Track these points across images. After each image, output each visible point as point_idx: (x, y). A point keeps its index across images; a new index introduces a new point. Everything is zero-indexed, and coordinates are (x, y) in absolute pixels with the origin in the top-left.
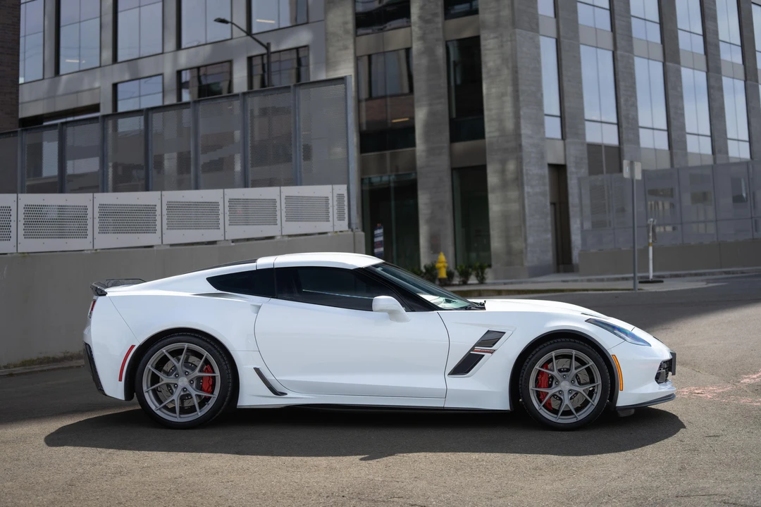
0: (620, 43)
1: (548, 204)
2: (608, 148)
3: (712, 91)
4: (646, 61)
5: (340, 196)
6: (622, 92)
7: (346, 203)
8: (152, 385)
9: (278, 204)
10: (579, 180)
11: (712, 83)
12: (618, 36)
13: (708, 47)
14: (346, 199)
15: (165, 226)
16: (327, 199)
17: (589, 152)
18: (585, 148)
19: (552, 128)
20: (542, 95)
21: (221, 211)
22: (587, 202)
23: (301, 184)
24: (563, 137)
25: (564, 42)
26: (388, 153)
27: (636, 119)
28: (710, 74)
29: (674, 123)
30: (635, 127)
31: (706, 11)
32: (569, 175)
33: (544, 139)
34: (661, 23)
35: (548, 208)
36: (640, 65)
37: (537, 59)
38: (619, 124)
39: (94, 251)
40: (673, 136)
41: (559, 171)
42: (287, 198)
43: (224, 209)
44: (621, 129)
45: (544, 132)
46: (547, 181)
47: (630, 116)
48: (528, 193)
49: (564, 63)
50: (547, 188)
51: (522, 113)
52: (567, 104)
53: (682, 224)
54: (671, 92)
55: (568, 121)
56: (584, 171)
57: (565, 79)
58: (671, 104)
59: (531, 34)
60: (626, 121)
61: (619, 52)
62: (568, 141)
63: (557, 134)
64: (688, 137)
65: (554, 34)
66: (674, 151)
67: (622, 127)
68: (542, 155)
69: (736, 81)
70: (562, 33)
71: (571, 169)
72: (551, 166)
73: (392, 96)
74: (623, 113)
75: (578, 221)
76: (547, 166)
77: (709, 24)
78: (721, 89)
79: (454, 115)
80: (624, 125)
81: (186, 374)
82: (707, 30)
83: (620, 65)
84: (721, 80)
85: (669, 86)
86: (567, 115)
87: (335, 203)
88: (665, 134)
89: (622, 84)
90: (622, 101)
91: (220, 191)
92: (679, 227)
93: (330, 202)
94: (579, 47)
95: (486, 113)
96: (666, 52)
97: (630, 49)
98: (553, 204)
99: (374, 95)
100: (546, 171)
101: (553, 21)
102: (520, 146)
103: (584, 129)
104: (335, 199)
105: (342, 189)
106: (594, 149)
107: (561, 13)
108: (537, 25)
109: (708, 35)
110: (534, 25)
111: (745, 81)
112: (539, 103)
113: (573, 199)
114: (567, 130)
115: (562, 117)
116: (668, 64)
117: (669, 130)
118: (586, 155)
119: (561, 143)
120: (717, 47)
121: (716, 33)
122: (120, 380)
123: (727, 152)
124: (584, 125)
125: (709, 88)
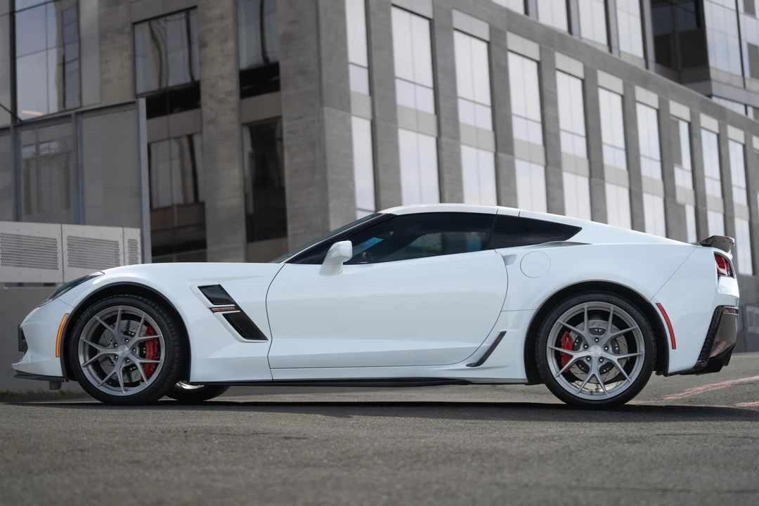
0: (446, 128)
3: (551, 188)
4: (475, 150)
5: (132, 242)
7: (139, 251)
9: (58, 245)
11: (552, 178)
12: (443, 120)
13: (548, 136)
14: (139, 246)
16: (116, 243)
20: (355, 184)
23: (84, 224)
25: (381, 125)
26: (175, 256)
28: (549, 168)
31: (546, 94)
34: (493, 107)
36: (468, 155)
37: (348, 145)
42: (70, 238)
49: (380, 149)
52: (383, 197)
54: (503, 188)
57: (381, 168)
59: (341, 113)
61: (443, 139)
65: (369, 114)
69: (579, 177)
70: (377, 114)
73: (178, 205)
77: (548, 110)
78: (561, 186)
79: (252, 210)
82: (546, 117)
83: (444, 154)
84: (561, 175)
85: (502, 180)
87: (127, 250)
89: (446, 176)
93: (121, 247)
94: (397, 131)
96: (499, 140)
97: (456, 136)
101: (368, 99)
104: (127, 244)
105: (134, 233)
107: (377, 90)
108: (349, 102)
109: (547, 122)
110: (344, 103)
111: (590, 177)
112: (351, 195)
116: (500, 155)
120: (557, 137)
121: (556, 120)
125: (548, 184)
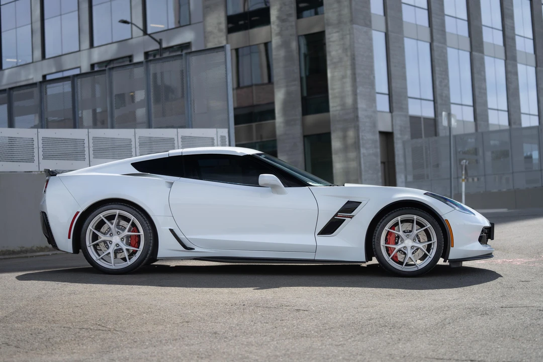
0: (436, 36)
1: (379, 162)
2: (426, 119)
3: (509, 75)
4: (457, 51)
5: (223, 137)
6: (437, 75)
8: (93, 242)
9: (176, 142)
10: (404, 143)
11: (510, 68)
12: (434, 31)
13: (506, 39)
14: (227, 140)
15: (92, 156)
16: (213, 139)
17: (411, 123)
18: (408, 119)
19: (382, 104)
20: (374, 77)
21: (133, 146)
22: (409, 161)
23: (192, 128)
24: (391, 111)
25: (391, 35)
26: (254, 125)
27: (448, 97)
28: (508, 61)
29: (478, 100)
30: (447, 104)
31: (506, 11)
32: (395, 140)
33: (376, 112)
34: (469, 21)
35: (379, 166)
36: (452, 54)
37: (370, 49)
38: (435, 101)
39: (39, 173)
40: (478, 111)
41: (387, 137)
42: (183, 137)
43: (135, 144)
44: (436, 105)
45: (376, 107)
46: (378, 144)
47: (444, 95)
48: (363, 153)
49: (391, 52)
50: (379, 150)
51: (358, 91)
52: (393, 85)
53: (485, 175)
54: (476, 76)
55: (394, 98)
56: (407, 137)
57: (392, 65)
58: (476, 85)
59: (365, 29)
60: (440, 99)
61: (435, 44)
62: (394, 113)
63: (386, 108)
64: (490, 112)
65: (384, 29)
66: (479, 122)
67: (437, 103)
68: (374, 125)
69: (528, 67)
70: (390, 28)
71: (397, 136)
72: (381, 133)
73: (256, 85)
74: (438, 92)
75: (403, 177)
76: (378, 132)
77: (507, 22)
78: (516, 74)
79: (305, 94)
80: (439, 101)
81: (118, 233)
82: (506, 27)
83: (436, 54)
84: (516, 66)
85: (475, 71)
86: (393, 93)
88: (471, 109)
89: (437, 69)
90: (437, 83)
91: (132, 131)
92: (482, 179)
94: (403, 41)
95: (330, 91)
96: (473, 44)
97: (444, 41)
98: (383, 163)
99: (241, 85)
100: (377, 137)
101: (383, 18)
102: (357, 117)
103: (407, 105)
104: (219, 139)
105: (224, 132)
106: (415, 121)
107: (389, 11)
108: (370, 21)
109: (506, 30)
110: (367, 21)
111: (536, 68)
112: (372, 84)
113: (399, 159)
114: (394, 105)
115: (390, 95)
116: (474, 53)
117: (474, 106)
118: (409, 125)
119: (389, 115)
120: (514, 39)
121: (513, 28)
122: (69, 238)
123: (520, 124)
124: (407, 101)
125: (507, 72)
